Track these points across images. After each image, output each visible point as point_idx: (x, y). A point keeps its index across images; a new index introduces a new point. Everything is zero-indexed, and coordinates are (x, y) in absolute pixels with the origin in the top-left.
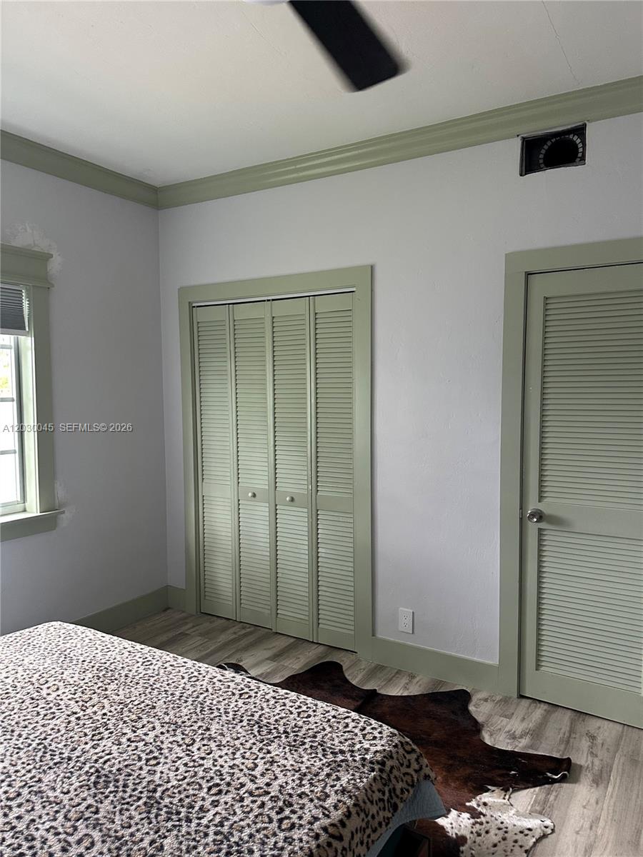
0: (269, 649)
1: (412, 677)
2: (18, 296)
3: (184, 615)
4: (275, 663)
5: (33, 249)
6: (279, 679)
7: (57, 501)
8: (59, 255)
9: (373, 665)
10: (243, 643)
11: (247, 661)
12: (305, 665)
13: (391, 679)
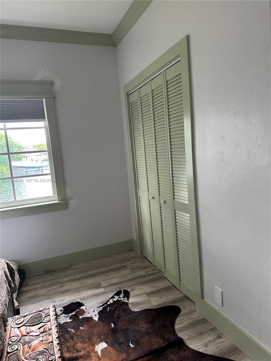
0: (153, 287)
1: (219, 337)
2: (41, 103)
3: (137, 255)
4: (148, 297)
5: (46, 80)
6: (139, 309)
7: (67, 197)
8: (60, 81)
9: (201, 317)
10: (146, 279)
11: (135, 291)
12: (160, 305)
13: (202, 334)
